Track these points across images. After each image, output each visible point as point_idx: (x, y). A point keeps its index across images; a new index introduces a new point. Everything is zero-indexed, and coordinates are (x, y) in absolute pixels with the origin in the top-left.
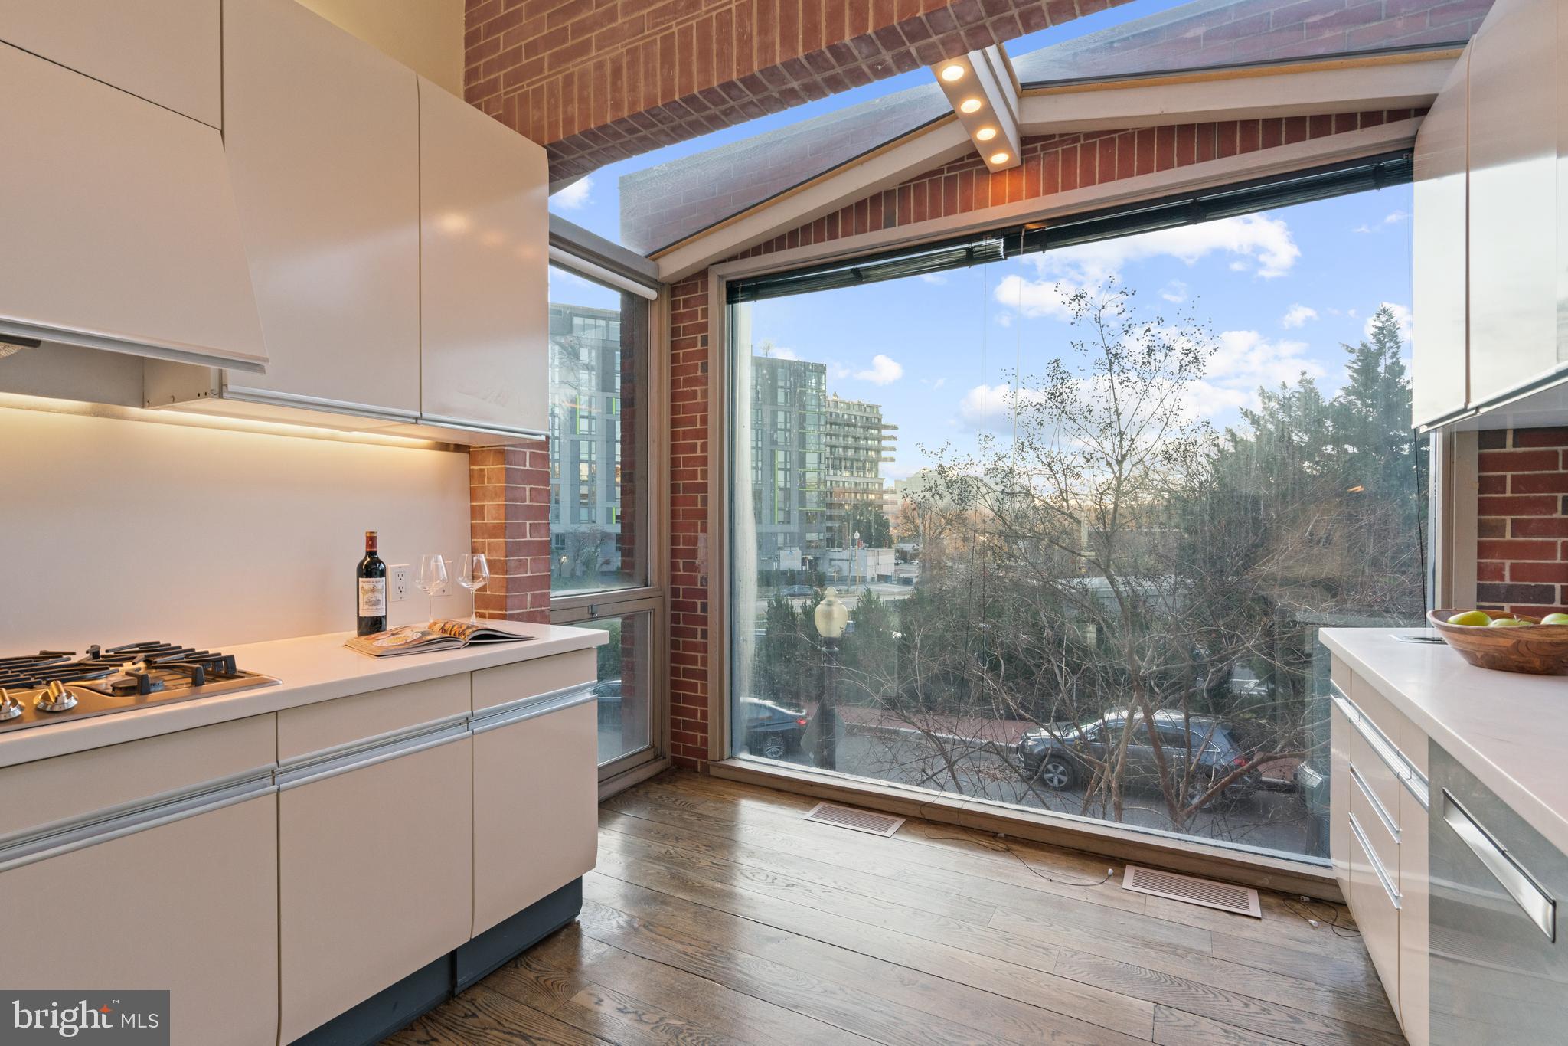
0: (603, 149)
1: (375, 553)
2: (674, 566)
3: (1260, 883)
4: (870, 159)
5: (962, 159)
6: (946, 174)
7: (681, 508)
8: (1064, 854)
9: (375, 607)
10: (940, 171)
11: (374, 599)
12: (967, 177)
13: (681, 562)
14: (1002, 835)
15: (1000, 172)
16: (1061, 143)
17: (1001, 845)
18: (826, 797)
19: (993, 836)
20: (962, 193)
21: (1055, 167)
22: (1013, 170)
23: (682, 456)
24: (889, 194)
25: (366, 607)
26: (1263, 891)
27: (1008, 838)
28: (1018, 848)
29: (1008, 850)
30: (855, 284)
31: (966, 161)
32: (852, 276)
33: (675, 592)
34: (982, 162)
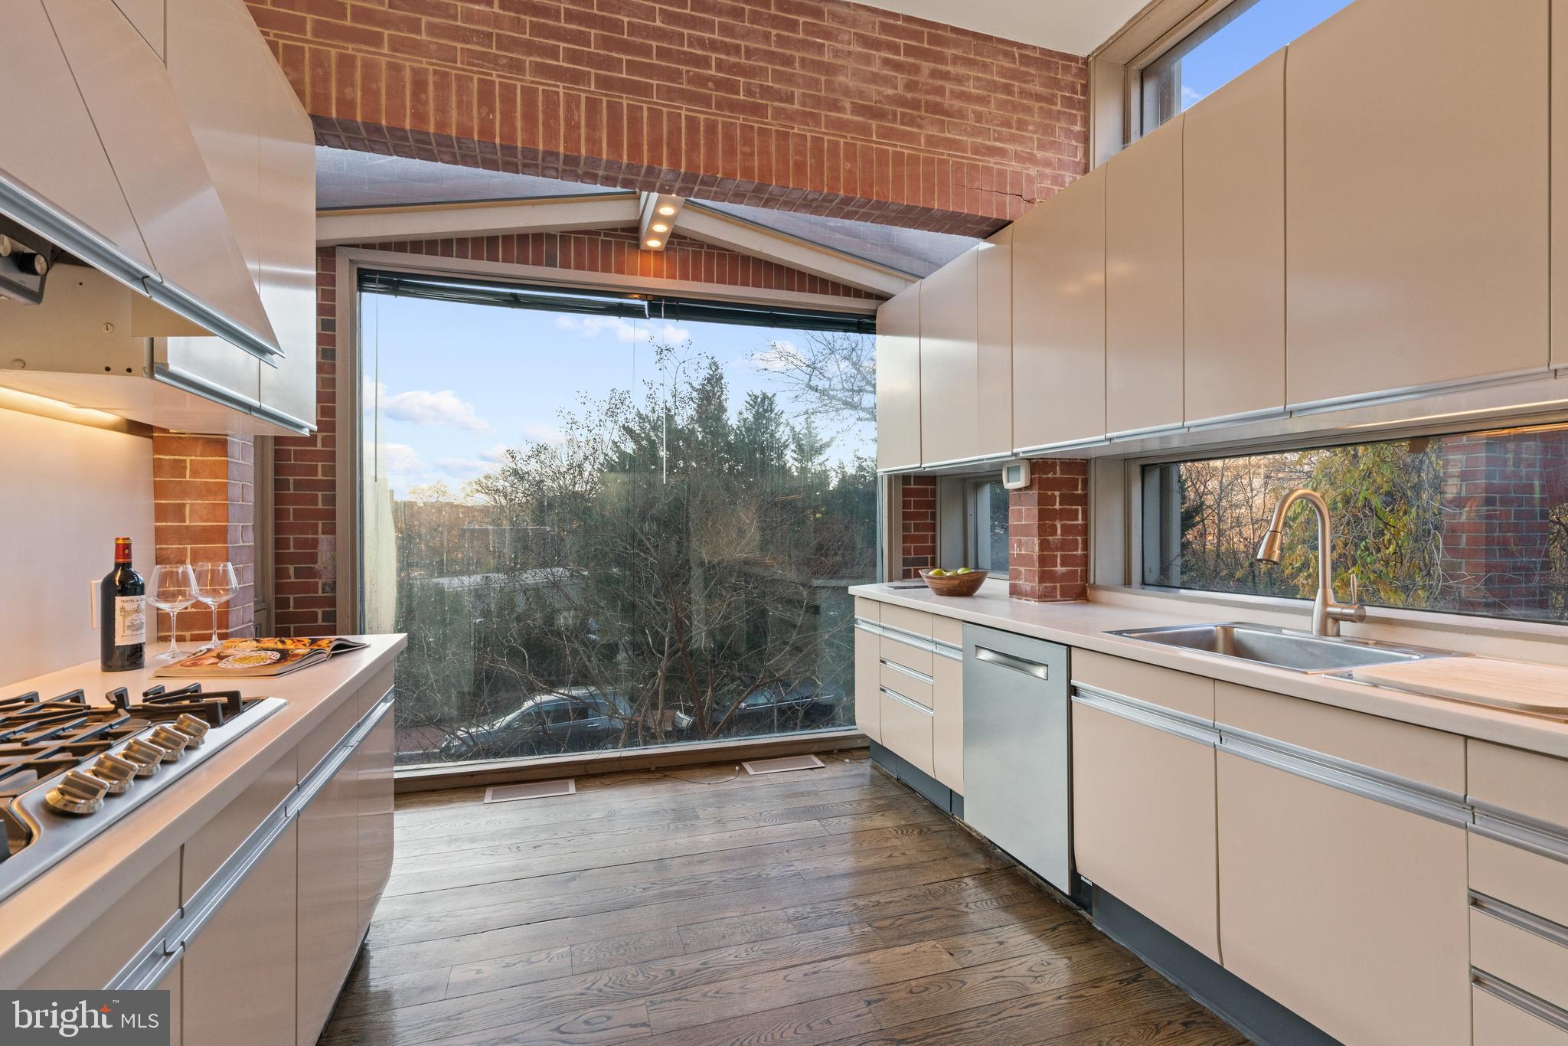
0: (369, 140)
1: (129, 565)
2: (280, 573)
3: (813, 750)
4: (541, 204)
5: (616, 230)
6: (602, 238)
7: (291, 507)
8: (703, 768)
9: (138, 633)
10: (597, 233)
11: (138, 622)
12: (620, 247)
13: (291, 569)
14: (654, 768)
15: (648, 251)
16: (692, 245)
17: (658, 775)
18: (489, 781)
19: (648, 771)
20: (616, 257)
21: (687, 260)
22: (657, 253)
23: (292, 448)
24: (551, 237)
25: (128, 632)
26: (817, 754)
27: (659, 769)
28: (670, 773)
29: (665, 776)
30: (513, 307)
31: (619, 233)
32: (512, 299)
33: (281, 603)
34: (637, 239)
